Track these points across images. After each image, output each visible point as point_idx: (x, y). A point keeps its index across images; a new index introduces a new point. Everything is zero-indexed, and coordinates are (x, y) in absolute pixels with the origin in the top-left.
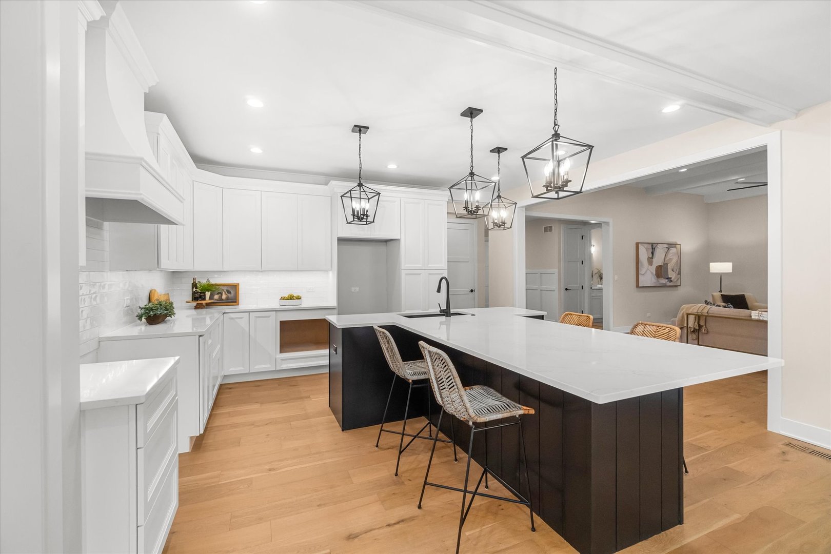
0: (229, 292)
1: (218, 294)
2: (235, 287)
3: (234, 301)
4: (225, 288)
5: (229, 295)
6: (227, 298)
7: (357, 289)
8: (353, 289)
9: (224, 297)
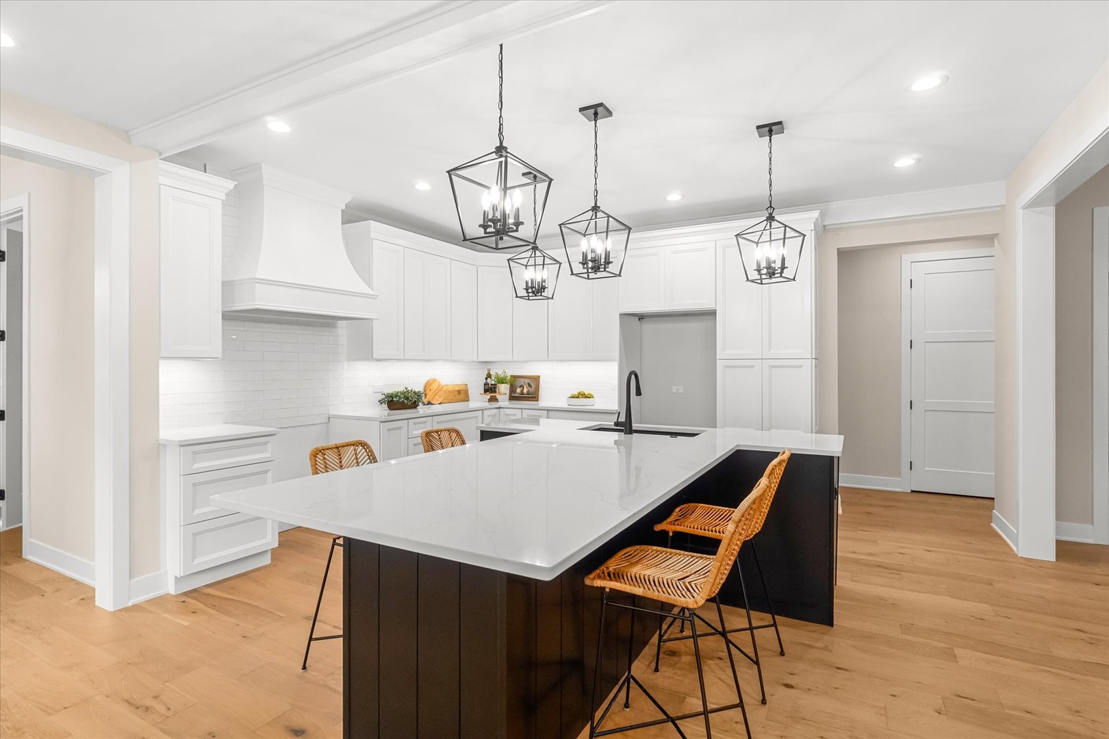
0: (529, 385)
1: (520, 387)
2: (536, 379)
3: (533, 396)
4: (527, 381)
5: (530, 388)
6: (528, 393)
7: (681, 389)
8: (674, 389)
9: (525, 391)
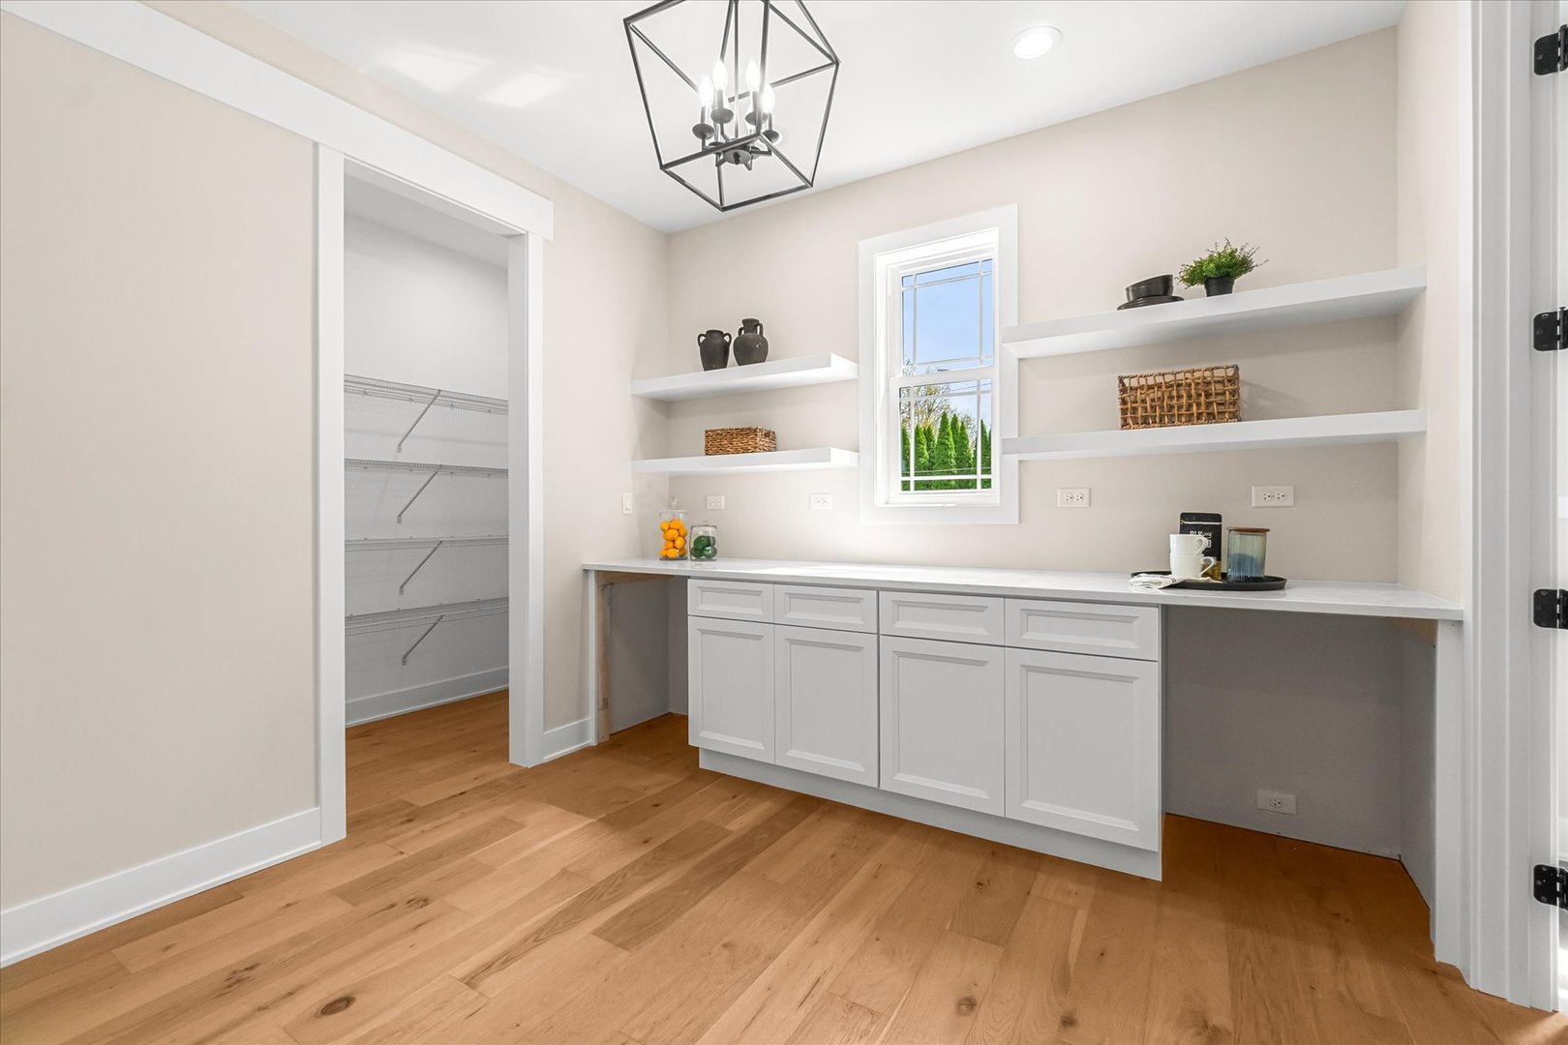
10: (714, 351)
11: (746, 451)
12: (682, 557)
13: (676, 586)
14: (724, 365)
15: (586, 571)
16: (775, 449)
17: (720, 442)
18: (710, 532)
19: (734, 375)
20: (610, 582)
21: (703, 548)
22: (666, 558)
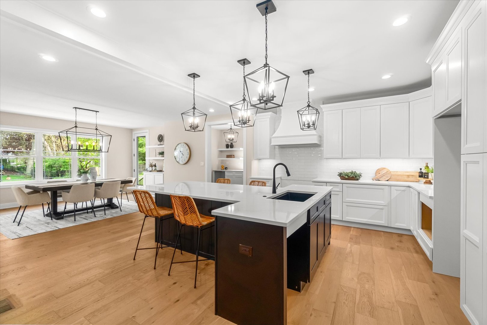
10: (227, 146)
11: (231, 158)
12: (224, 169)
13: (224, 172)
14: (228, 148)
15: (213, 171)
16: (234, 158)
17: (228, 156)
18: (227, 166)
19: (230, 149)
20: (216, 172)
21: (226, 168)
22: (222, 170)
